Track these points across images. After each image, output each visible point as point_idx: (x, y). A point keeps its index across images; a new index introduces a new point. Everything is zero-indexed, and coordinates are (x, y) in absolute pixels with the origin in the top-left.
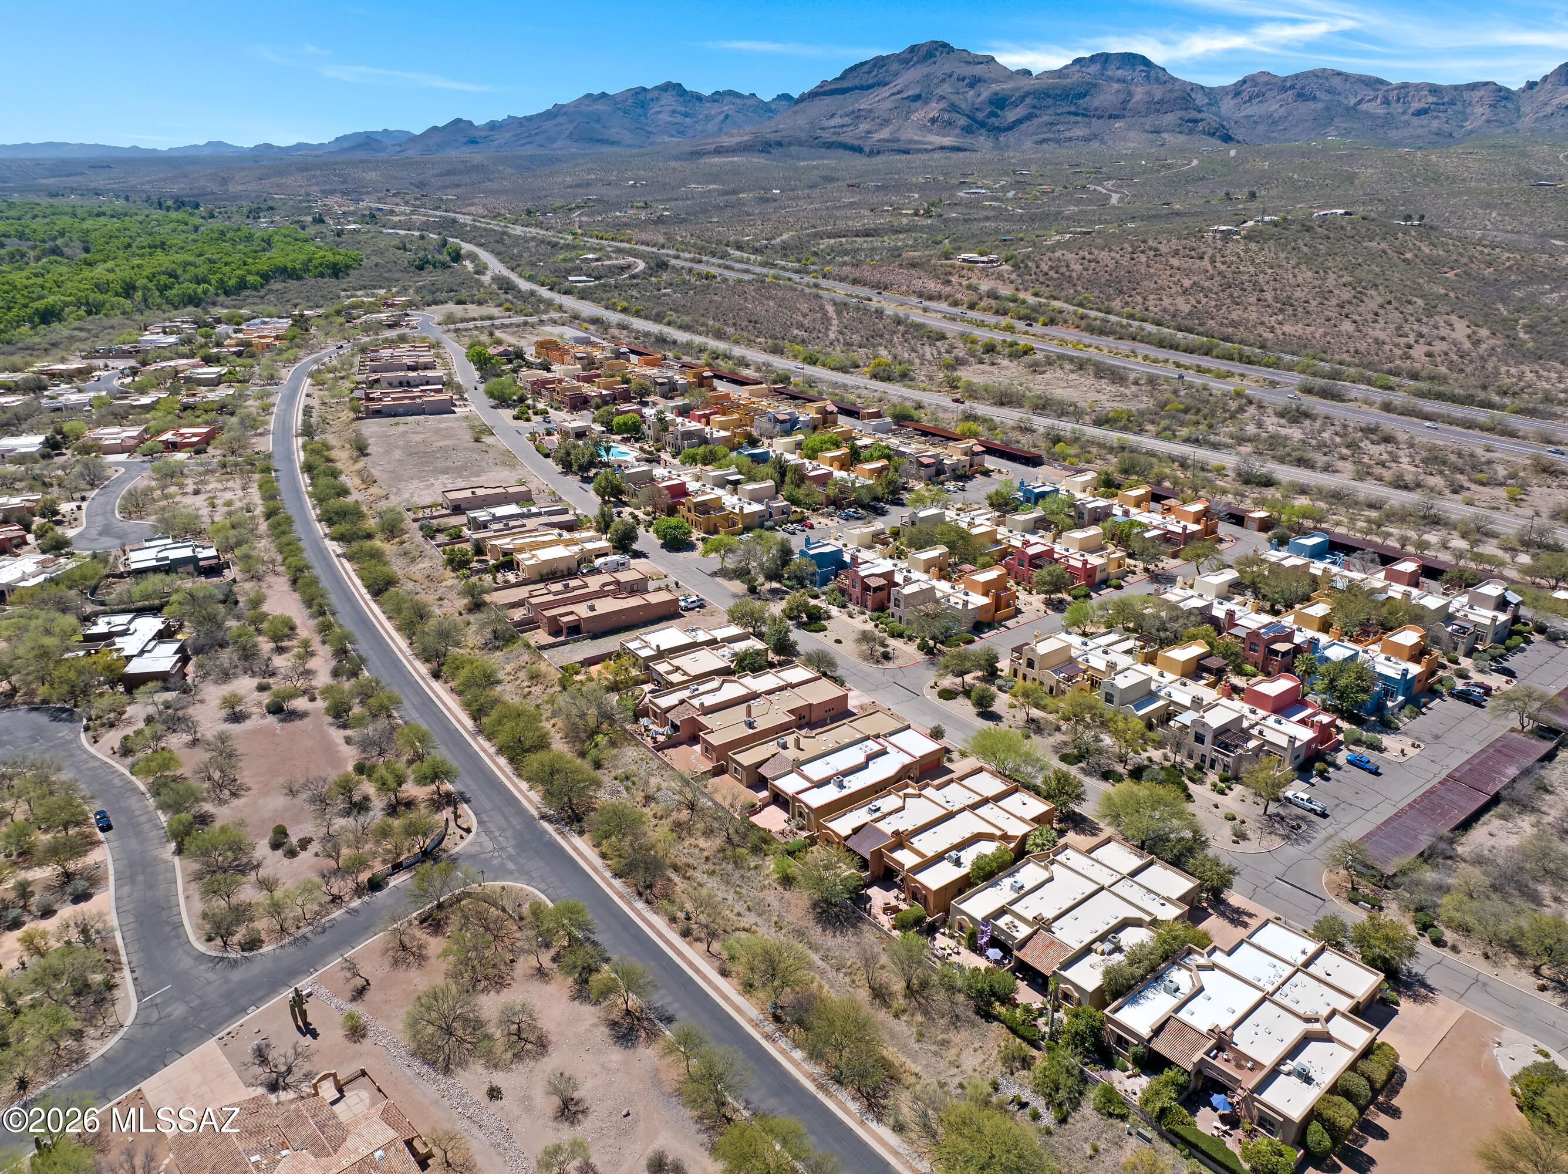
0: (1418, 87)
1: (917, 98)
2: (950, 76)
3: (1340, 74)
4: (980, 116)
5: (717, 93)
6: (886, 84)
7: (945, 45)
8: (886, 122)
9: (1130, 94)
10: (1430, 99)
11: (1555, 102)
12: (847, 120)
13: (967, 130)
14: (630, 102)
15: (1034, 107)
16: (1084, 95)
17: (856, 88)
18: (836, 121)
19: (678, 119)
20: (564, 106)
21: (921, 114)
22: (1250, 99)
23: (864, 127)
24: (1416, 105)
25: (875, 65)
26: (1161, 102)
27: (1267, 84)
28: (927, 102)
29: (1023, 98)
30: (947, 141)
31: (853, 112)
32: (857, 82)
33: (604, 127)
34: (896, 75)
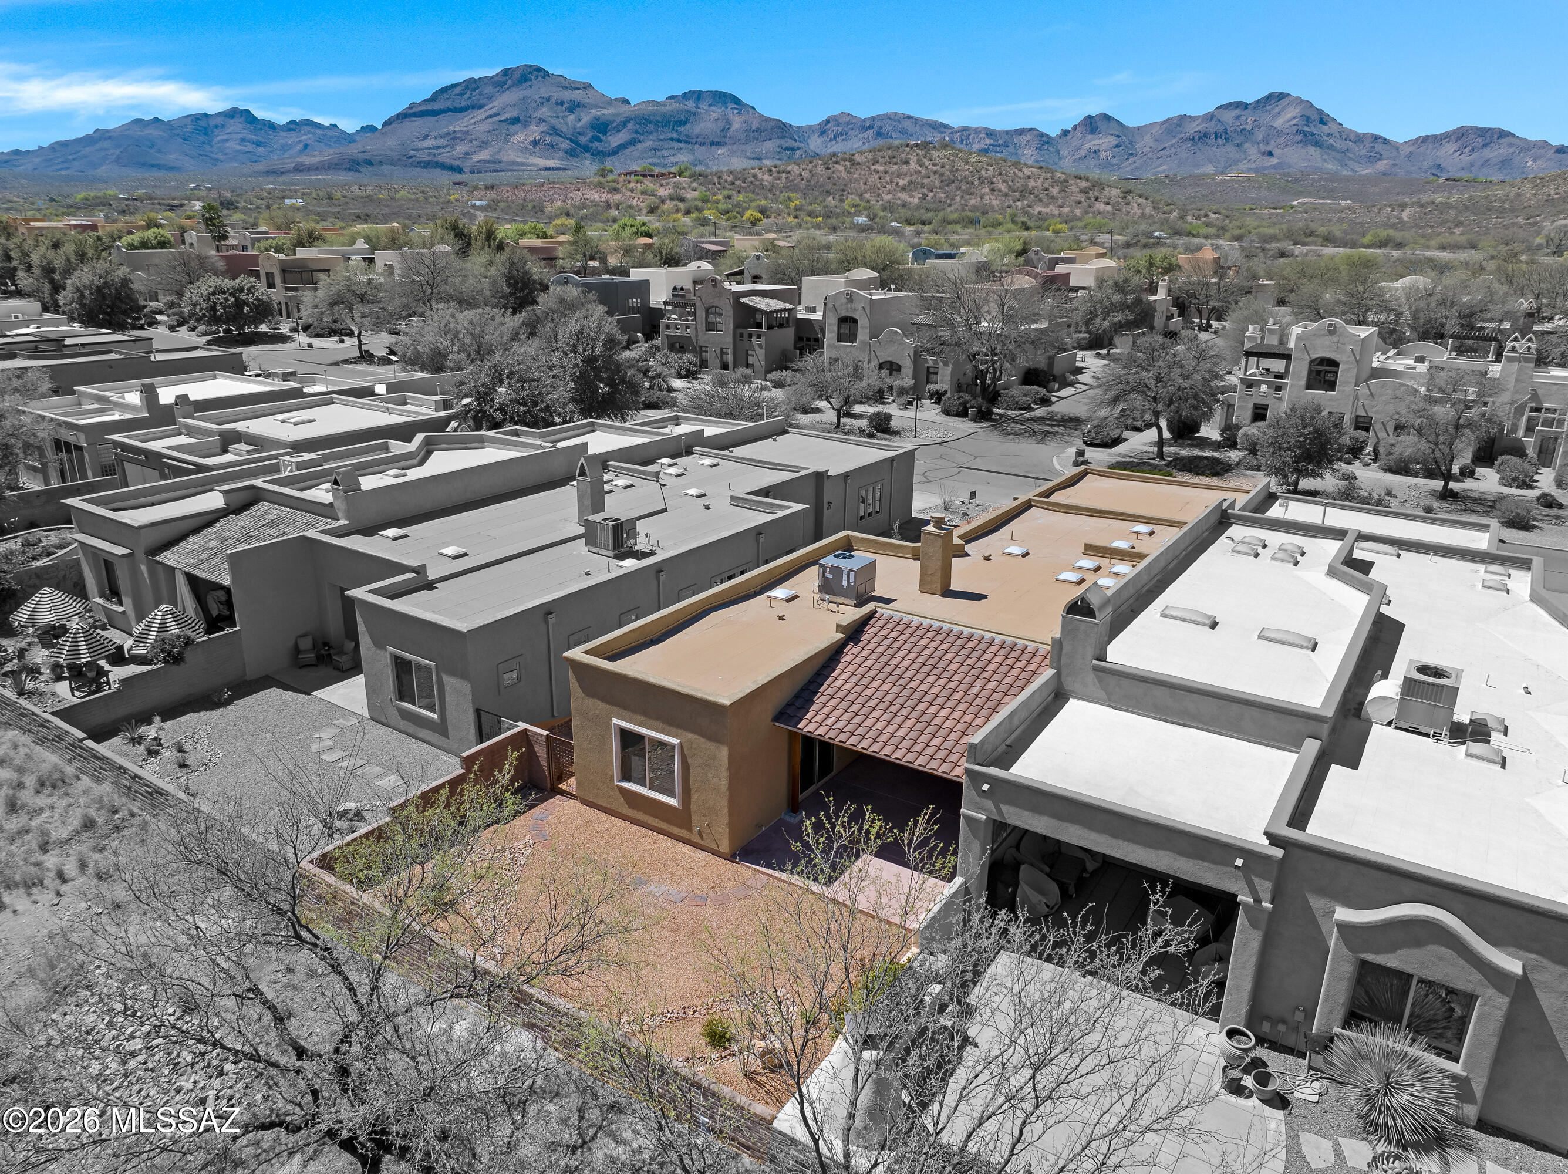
0: (977, 131)
1: (515, 121)
2: (548, 100)
3: (909, 117)
4: (583, 140)
5: (292, 122)
6: (480, 107)
7: (539, 69)
8: (484, 145)
9: (729, 122)
10: (988, 141)
11: (1087, 146)
12: (442, 142)
13: (571, 153)
14: (190, 128)
15: (636, 132)
16: (684, 123)
17: (449, 110)
18: (430, 142)
19: (250, 147)
20: (108, 131)
21: (521, 137)
22: (835, 138)
23: (461, 148)
24: (977, 146)
25: (467, 87)
26: (759, 130)
27: (848, 123)
28: (526, 124)
29: (624, 124)
30: (551, 163)
31: (448, 134)
32: (449, 104)
33: (159, 151)
34: (490, 98)
